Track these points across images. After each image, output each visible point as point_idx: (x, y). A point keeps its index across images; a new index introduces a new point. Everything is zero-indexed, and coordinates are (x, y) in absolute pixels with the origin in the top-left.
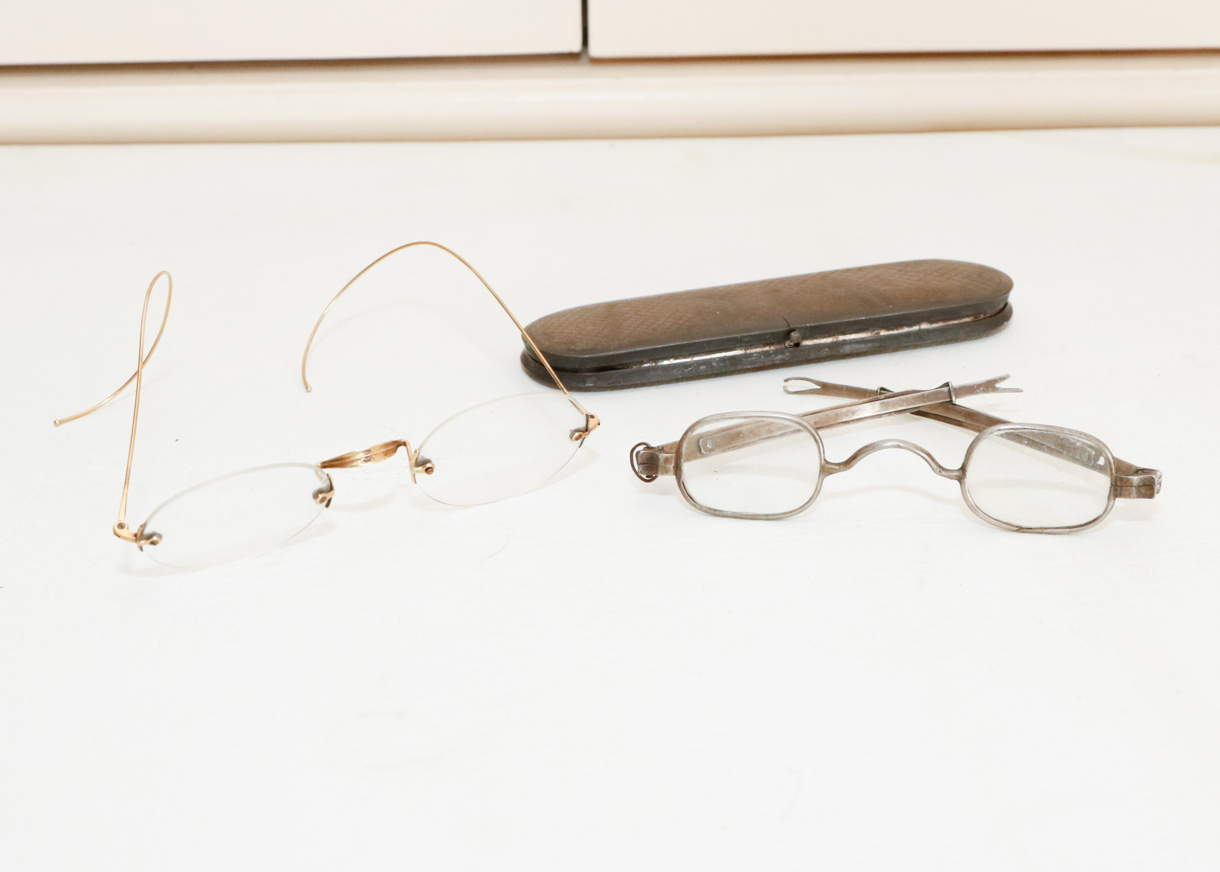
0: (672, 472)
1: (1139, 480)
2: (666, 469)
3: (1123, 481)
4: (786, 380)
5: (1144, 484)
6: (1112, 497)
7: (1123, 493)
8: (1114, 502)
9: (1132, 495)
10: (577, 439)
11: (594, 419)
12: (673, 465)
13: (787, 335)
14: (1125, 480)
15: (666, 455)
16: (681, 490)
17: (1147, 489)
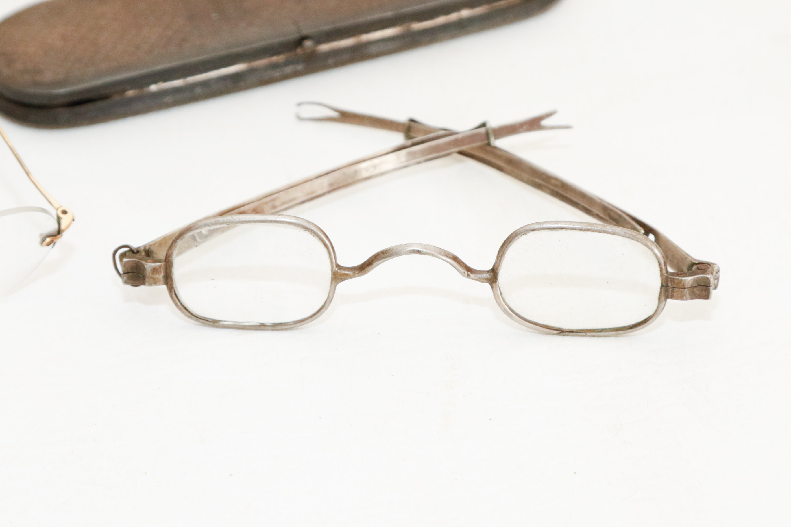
0: (162, 283)
1: (692, 280)
2: (154, 279)
3: (674, 282)
4: (299, 105)
5: (698, 284)
6: (663, 298)
7: (675, 294)
8: (665, 303)
9: (684, 297)
10: (48, 245)
11: (67, 215)
12: (162, 274)
13: (300, 41)
14: (676, 281)
15: (153, 264)
16: (173, 300)
17: (702, 290)
